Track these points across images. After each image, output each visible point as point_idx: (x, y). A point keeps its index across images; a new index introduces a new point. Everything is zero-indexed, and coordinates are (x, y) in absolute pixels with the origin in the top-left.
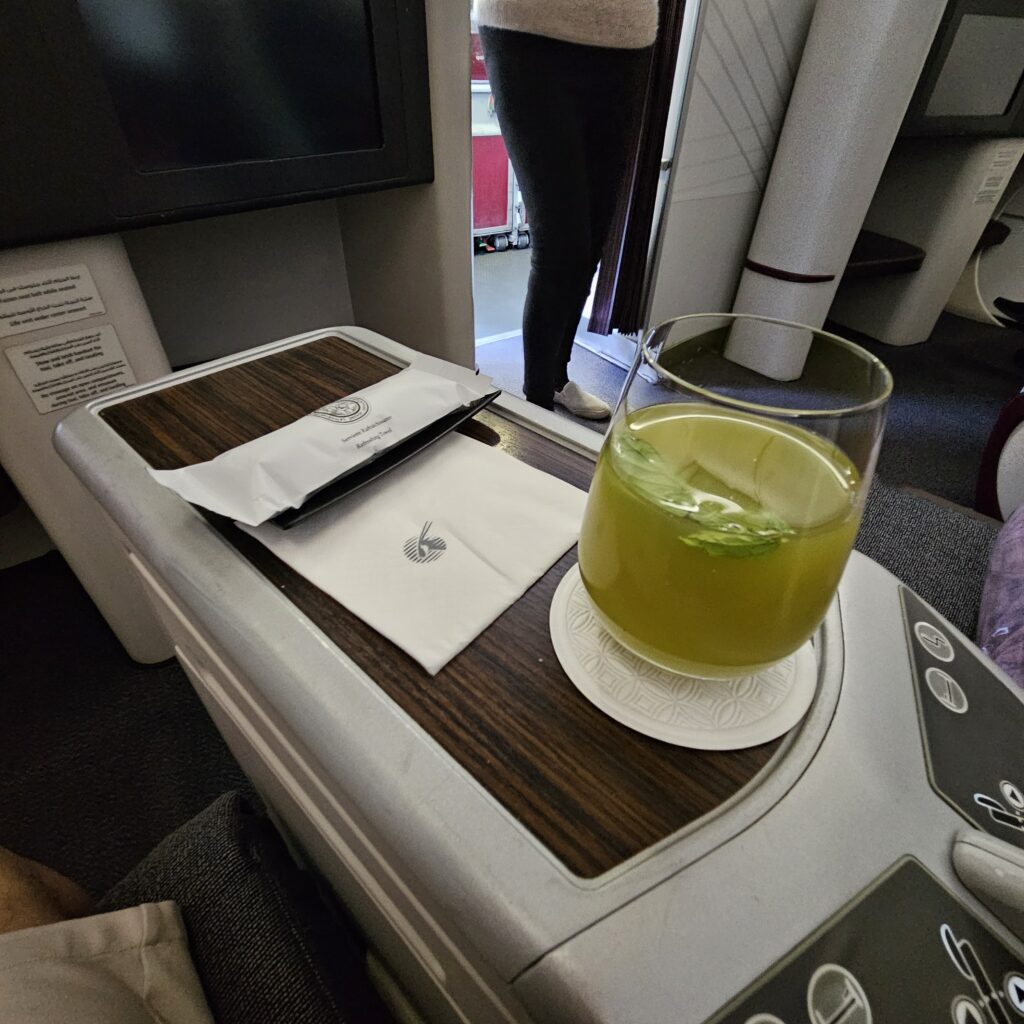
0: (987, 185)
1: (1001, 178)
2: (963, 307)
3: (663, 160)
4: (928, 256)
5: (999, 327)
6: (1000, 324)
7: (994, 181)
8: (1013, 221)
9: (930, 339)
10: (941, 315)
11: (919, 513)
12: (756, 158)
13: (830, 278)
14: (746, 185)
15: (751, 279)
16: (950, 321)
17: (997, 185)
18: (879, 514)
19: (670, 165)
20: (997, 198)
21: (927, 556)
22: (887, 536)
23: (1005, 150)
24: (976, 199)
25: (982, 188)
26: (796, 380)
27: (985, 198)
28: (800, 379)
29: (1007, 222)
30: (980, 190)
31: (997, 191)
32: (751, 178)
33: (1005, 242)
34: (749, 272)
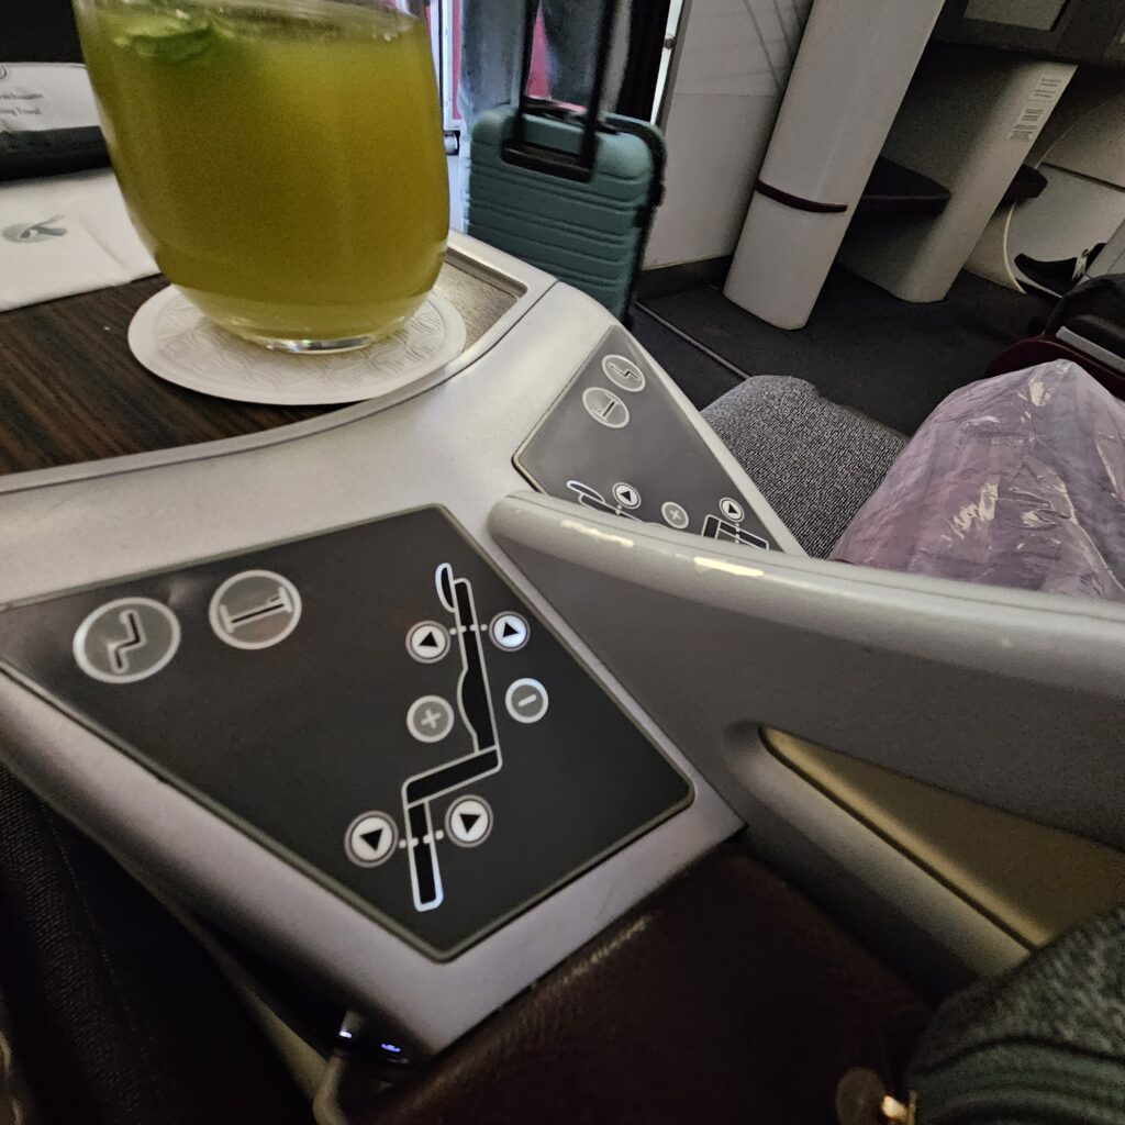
0: (1025, 118)
1: (1041, 111)
2: (986, 267)
3: (667, 37)
4: (954, 197)
5: (1017, 292)
6: (1021, 290)
7: (1032, 115)
8: (1052, 171)
9: (946, 298)
10: (960, 272)
11: (845, 427)
12: (777, 52)
13: (842, 209)
14: (763, 87)
15: (761, 203)
16: (969, 280)
17: (1035, 119)
18: (802, 425)
19: (673, 44)
20: (1033, 137)
21: (840, 469)
22: (805, 446)
23: (1049, 77)
24: (1011, 134)
25: (1019, 121)
26: (799, 330)
27: (1021, 134)
28: (805, 327)
29: (1046, 173)
30: (1016, 123)
31: (1034, 127)
32: (768, 77)
33: (1040, 196)
34: (761, 195)
